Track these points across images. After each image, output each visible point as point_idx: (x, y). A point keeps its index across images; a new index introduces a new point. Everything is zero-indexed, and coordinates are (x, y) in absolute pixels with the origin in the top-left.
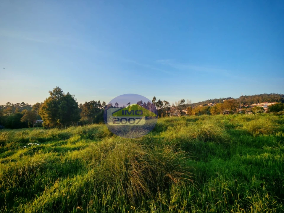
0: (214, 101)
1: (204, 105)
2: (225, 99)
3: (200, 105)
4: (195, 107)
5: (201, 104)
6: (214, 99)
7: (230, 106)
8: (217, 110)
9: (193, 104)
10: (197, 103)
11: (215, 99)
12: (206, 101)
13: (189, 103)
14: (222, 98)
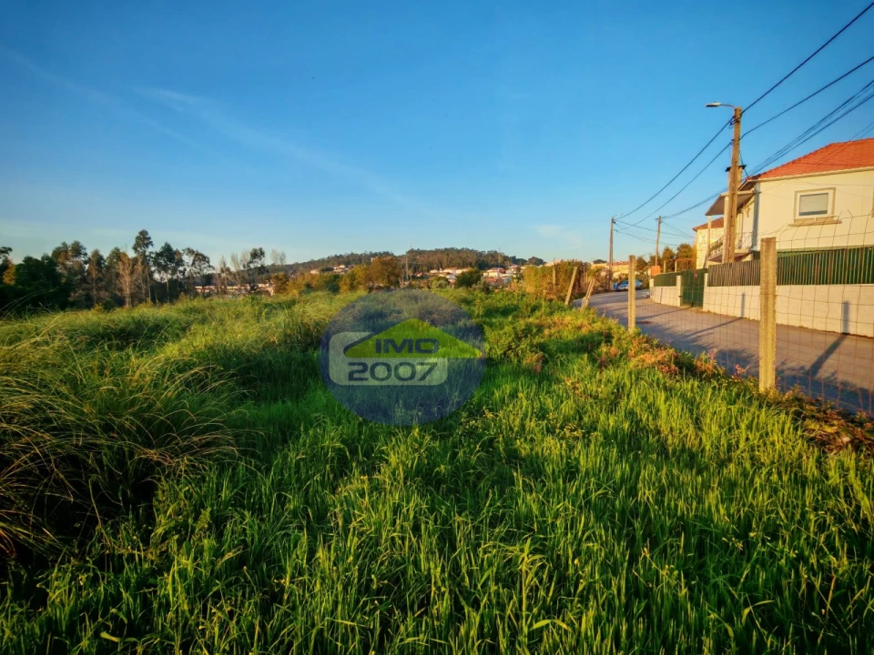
0: (349, 260)
1: (323, 271)
2: (376, 255)
3: (311, 269)
4: (298, 274)
5: (315, 268)
6: (349, 252)
9: (290, 267)
10: (304, 264)
11: (352, 254)
12: (330, 260)
13: (279, 263)
14: (368, 253)
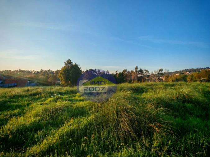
0: (190, 71)
1: (180, 74)
2: (202, 69)
3: (176, 73)
4: (172, 75)
5: (178, 73)
6: (191, 68)
7: (208, 75)
8: (193, 78)
9: (170, 73)
10: (174, 72)
11: (192, 69)
12: (183, 71)
13: (167, 72)
14: (199, 68)
